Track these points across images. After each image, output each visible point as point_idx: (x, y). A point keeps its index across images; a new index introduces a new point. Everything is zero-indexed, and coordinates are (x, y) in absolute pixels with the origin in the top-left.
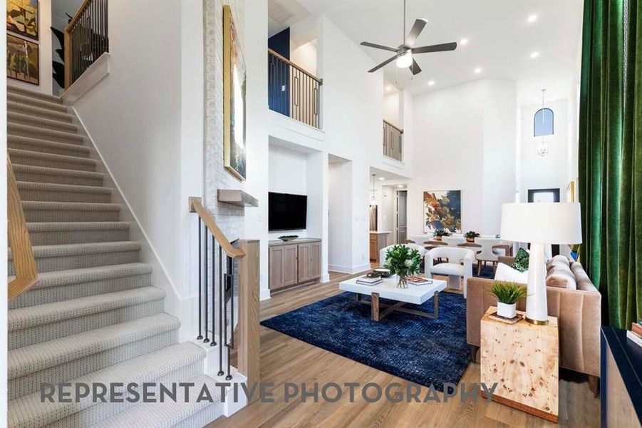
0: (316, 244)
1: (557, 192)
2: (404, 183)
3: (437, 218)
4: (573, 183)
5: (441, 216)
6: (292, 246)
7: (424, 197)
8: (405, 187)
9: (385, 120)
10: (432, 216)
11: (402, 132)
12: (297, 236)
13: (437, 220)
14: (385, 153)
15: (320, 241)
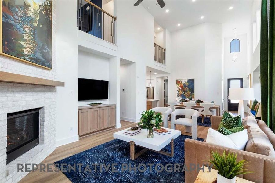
0: (113, 107)
1: (242, 80)
2: (167, 75)
3: (182, 93)
4: (251, 74)
5: (185, 92)
6: (96, 109)
7: (176, 82)
8: (168, 78)
9: (155, 43)
10: (180, 92)
11: (165, 50)
12: (101, 103)
13: (183, 94)
14: (155, 60)
15: (115, 106)
